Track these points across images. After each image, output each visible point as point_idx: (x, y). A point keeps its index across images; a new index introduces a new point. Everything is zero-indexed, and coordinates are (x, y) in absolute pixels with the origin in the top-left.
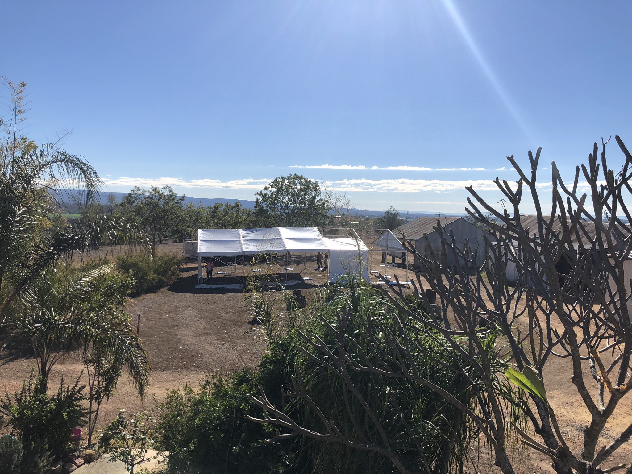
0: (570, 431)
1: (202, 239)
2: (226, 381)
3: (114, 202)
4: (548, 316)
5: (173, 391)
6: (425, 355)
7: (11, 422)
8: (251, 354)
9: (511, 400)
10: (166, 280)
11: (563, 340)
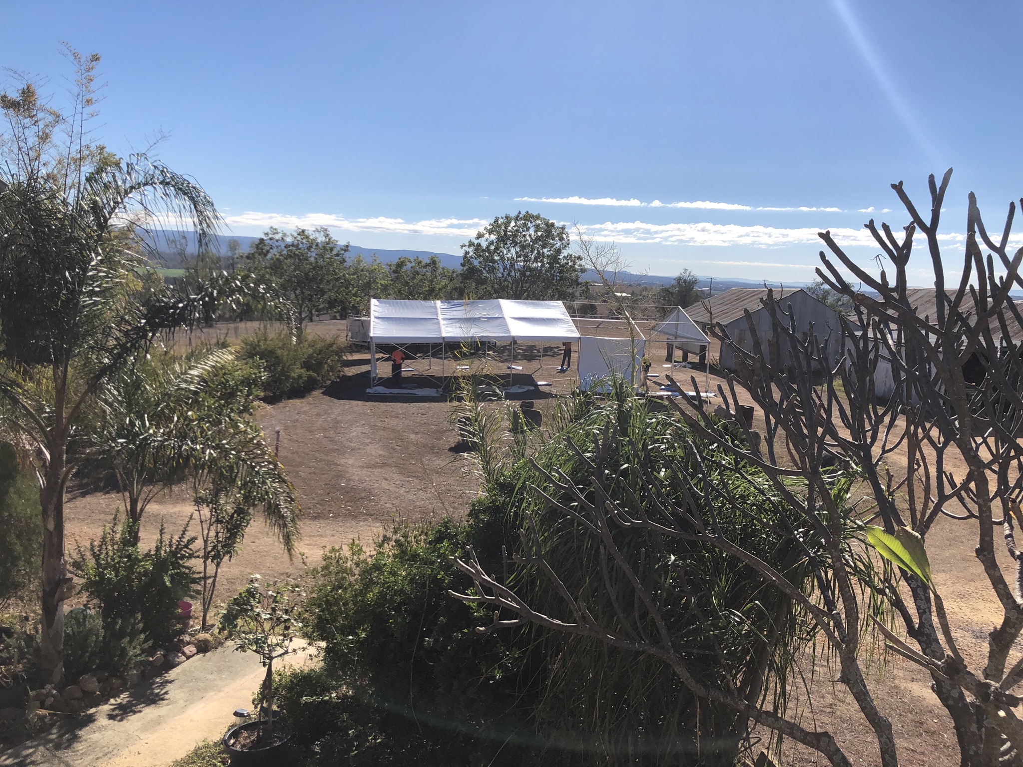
0: (961, 637)
1: (377, 314)
2: (415, 537)
3: (237, 252)
4: (940, 453)
5: (333, 550)
6: (734, 507)
7: (86, 587)
8: (453, 499)
9: (870, 583)
10: (319, 378)
11: (963, 493)
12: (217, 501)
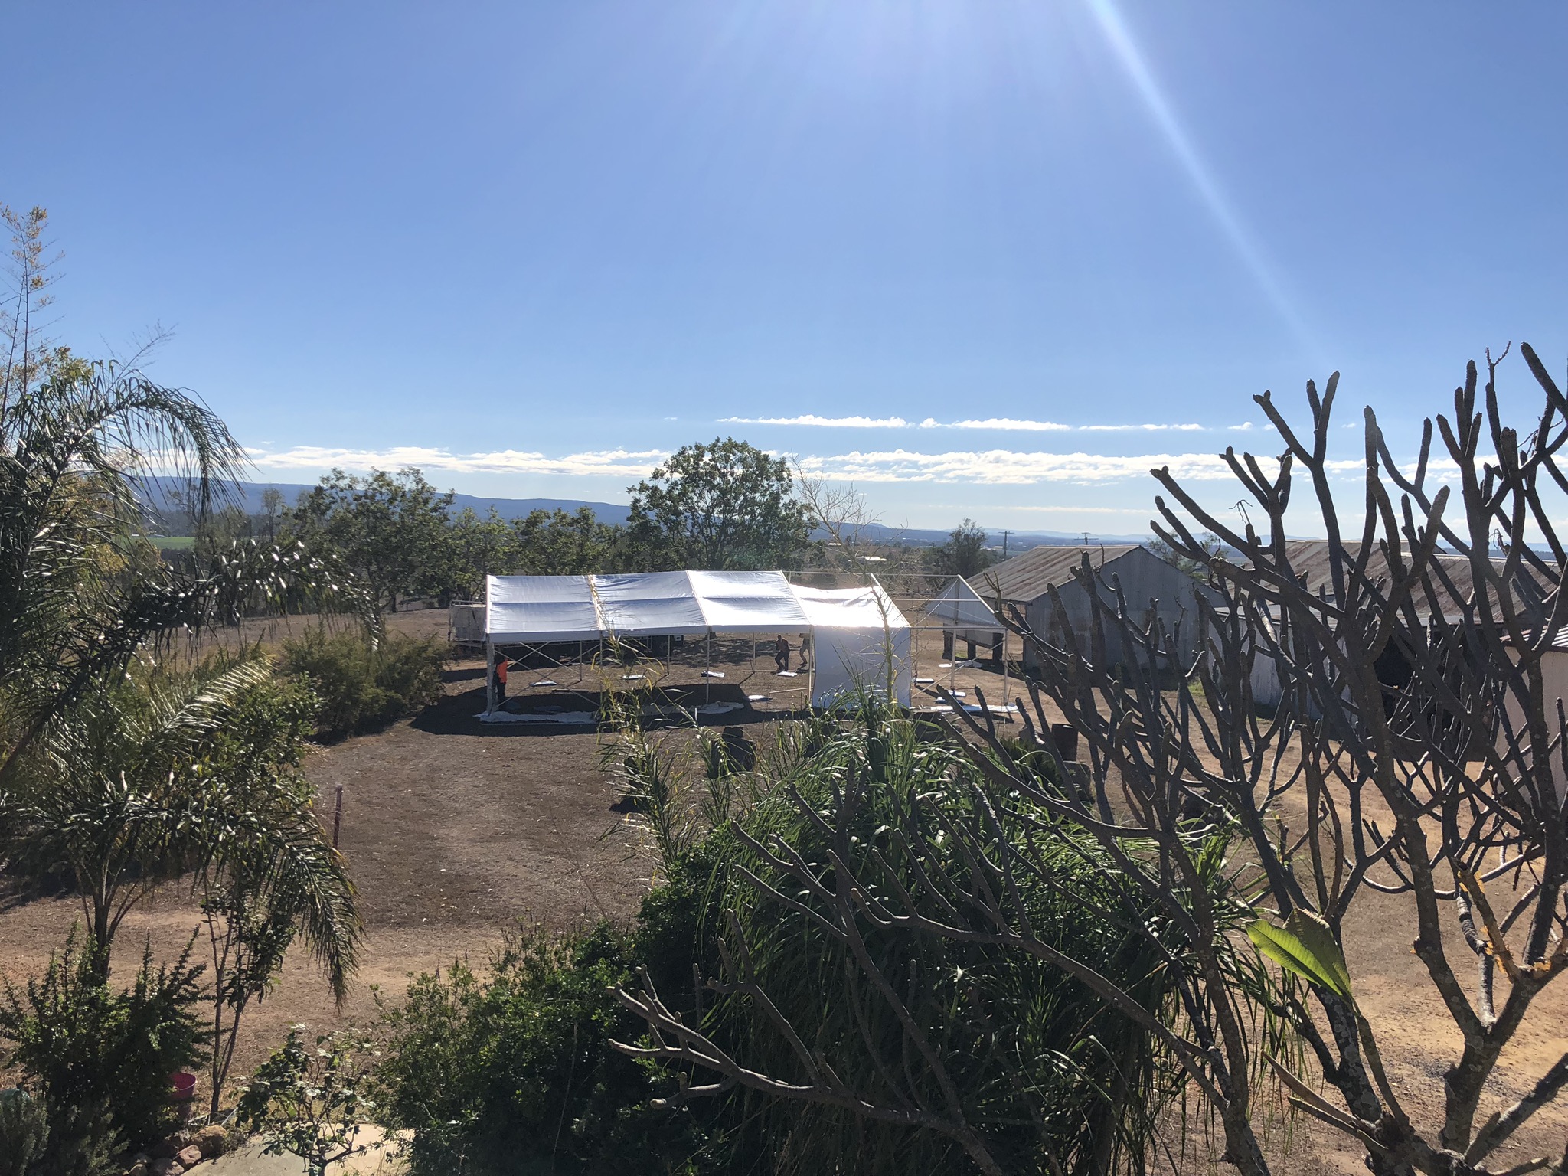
0: (1409, 1076)
1: (496, 599)
2: (556, 953)
3: (277, 508)
4: (1355, 791)
5: (424, 979)
6: (1051, 887)
7: (20, 1056)
8: (618, 886)
9: (1263, 999)
10: (405, 701)
11: (1393, 850)
12: (241, 905)
